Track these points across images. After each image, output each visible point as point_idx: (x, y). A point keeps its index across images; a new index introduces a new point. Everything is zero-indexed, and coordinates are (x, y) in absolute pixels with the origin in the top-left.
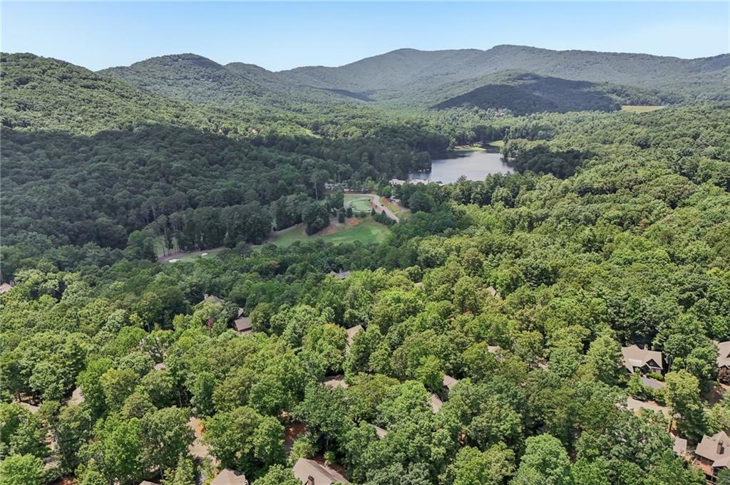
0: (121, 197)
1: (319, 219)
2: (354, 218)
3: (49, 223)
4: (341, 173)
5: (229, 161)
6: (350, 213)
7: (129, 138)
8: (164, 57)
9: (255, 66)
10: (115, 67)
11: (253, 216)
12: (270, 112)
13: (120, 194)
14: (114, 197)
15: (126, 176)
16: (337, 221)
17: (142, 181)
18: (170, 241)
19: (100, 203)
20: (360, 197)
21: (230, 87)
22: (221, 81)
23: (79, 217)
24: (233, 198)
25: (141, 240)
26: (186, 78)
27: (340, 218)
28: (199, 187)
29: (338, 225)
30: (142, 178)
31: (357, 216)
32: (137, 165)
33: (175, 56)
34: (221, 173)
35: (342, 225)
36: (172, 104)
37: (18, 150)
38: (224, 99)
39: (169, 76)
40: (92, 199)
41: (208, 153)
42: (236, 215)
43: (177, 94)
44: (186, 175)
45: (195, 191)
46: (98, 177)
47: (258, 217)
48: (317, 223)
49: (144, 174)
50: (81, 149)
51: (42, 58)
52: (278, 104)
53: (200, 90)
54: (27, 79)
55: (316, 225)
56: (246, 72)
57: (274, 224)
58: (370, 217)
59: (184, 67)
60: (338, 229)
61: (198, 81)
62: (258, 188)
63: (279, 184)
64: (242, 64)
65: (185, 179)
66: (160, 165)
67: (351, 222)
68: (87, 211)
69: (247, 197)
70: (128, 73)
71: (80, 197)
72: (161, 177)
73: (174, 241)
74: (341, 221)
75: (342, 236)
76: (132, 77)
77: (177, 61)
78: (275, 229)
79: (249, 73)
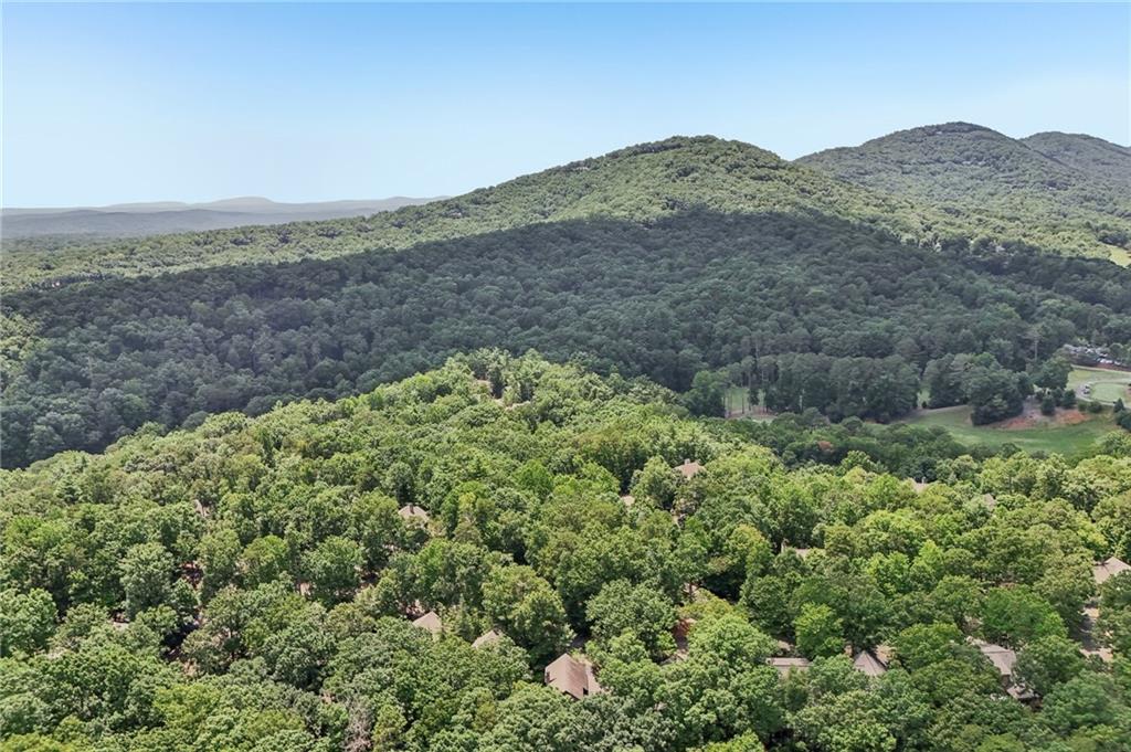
0: (721, 325)
1: (998, 400)
2: (1076, 411)
3: (625, 346)
4: (1109, 331)
5: (907, 291)
6: (1069, 401)
7: (780, 249)
8: (914, 131)
9: (1087, 138)
10: (833, 148)
11: (883, 377)
12: (1065, 216)
13: (722, 322)
14: (715, 325)
15: (740, 300)
16: (1039, 411)
17: (759, 308)
18: (756, 394)
19: (695, 330)
20: (1123, 376)
21: (1012, 174)
22: (999, 163)
23: (662, 345)
24: (877, 348)
25: (708, 384)
26: (938, 161)
27: (1046, 406)
28: (833, 325)
29: (1038, 416)
30: (761, 305)
31: (1082, 408)
32: (762, 286)
33: (933, 126)
34: (881, 309)
35: (1046, 419)
36: (875, 202)
37: (642, 257)
38: (992, 195)
39: (910, 159)
40: (686, 325)
41: (879, 276)
42: (855, 371)
43: (909, 187)
44: (822, 307)
45: (825, 329)
46: (708, 298)
47: (890, 380)
48: (992, 406)
49: (765, 299)
50: (715, 260)
51: (724, 142)
52: (1093, 204)
53: (956, 179)
54: (693, 169)
55: (989, 410)
56: (1062, 148)
57: (924, 397)
58: (1109, 415)
59: (942, 144)
60: (1034, 423)
61: (956, 166)
62: (922, 338)
63: (961, 334)
64: (1060, 134)
65: (820, 312)
66: (791, 288)
67: (1063, 417)
68: (674, 339)
69: (898, 349)
70: (848, 156)
71: (673, 321)
72: (788, 305)
73: (761, 395)
74: (1048, 412)
75: (1033, 437)
76: (849, 163)
77: (934, 134)
78: (924, 406)
79: (1067, 150)
